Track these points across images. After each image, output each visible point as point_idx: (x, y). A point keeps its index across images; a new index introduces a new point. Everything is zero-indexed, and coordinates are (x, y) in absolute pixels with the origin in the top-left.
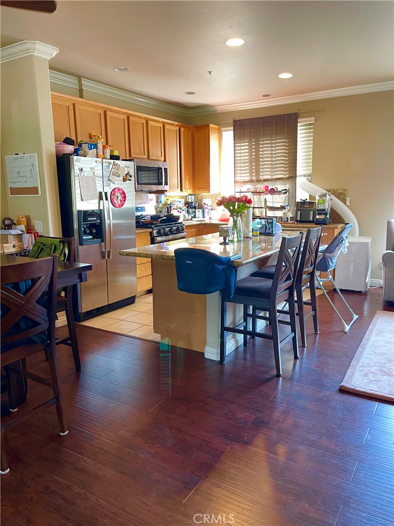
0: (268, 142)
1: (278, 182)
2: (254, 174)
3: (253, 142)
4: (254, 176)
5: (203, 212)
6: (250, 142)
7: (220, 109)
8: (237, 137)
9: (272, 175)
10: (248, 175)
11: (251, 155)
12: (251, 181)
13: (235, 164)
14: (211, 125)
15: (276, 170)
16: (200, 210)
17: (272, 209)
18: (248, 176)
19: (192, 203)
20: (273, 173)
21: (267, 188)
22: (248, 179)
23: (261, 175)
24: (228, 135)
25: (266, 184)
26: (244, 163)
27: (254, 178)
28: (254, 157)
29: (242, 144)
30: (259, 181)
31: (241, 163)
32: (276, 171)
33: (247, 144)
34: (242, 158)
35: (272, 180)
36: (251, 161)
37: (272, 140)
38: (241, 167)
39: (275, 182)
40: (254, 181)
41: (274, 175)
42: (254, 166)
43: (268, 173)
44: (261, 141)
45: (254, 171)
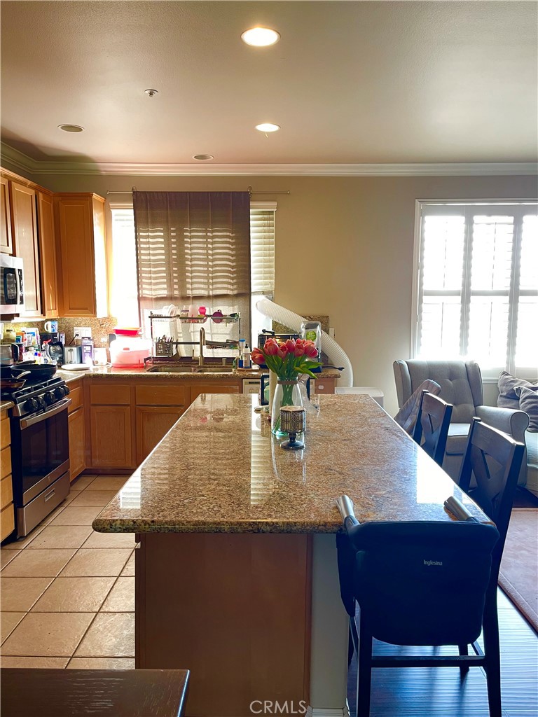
0: (200, 234)
1: (219, 301)
2: (176, 286)
3: (173, 231)
4: (176, 289)
5: (80, 350)
6: (167, 231)
7: (106, 168)
8: (141, 221)
9: (208, 289)
10: (165, 286)
11: (168, 254)
12: (170, 298)
13: (138, 267)
14: (95, 196)
15: (214, 280)
16: (75, 349)
17: (212, 345)
18: (164, 289)
19: (55, 334)
20: (211, 287)
21: (202, 311)
22: (164, 293)
23: (189, 289)
24: (123, 217)
25: (198, 304)
26: (155, 266)
27: (176, 292)
28: (174, 257)
29: (151, 234)
30: (185, 298)
31: (149, 266)
32: (216, 283)
33: (162, 234)
34: (152, 258)
35: (209, 297)
36: (169, 263)
37: (207, 231)
38: (150, 272)
39: (214, 301)
40: (176, 298)
41: (212, 290)
42: (175, 272)
43: (202, 286)
44: (187, 231)
45: (175, 281)
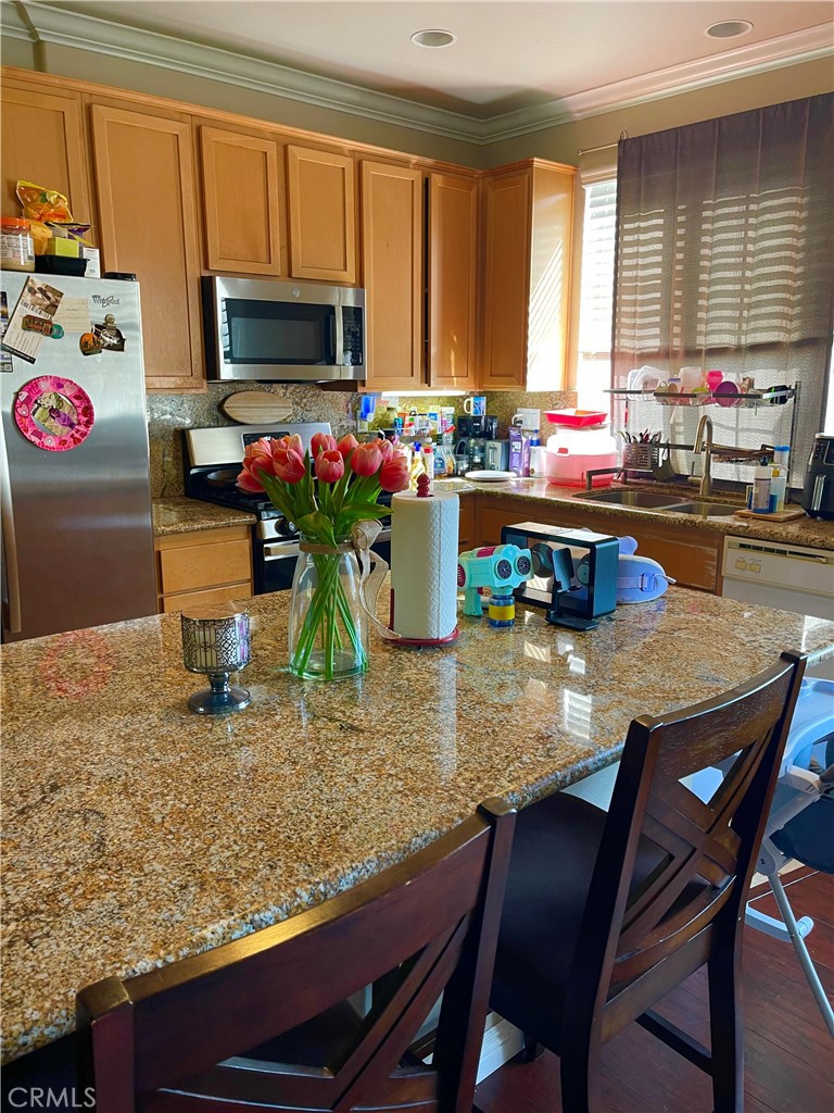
0: (735, 209)
1: (761, 358)
2: (677, 330)
3: (682, 212)
4: (676, 335)
6: (672, 213)
7: (580, 104)
8: (627, 204)
9: (739, 332)
10: (657, 331)
11: (668, 264)
12: (666, 355)
13: (615, 294)
14: (538, 162)
15: (753, 312)
17: (732, 455)
18: (655, 336)
19: (478, 419)
20: (744, 327)
21: (715, 379)
22: (654, 344)
23: (700, 333)
24: (601, 194)
25: (715, 365)
26: (645, 290)
27: (677, 342)
28: (679, 268)
29: (643, 224)
30: (692, 354)
31: (634, 290)
32: (757, 317)
33: (661, 221)
34: (641, 273)
35: (739, 350)
36: (668, 281)
37: (748, 201)
38: (635, 303)
39: (749, 358)
40: (675, 354)
41: (746, 333)
42: (678, 299)
43: (727, 326)
44: (707, 208)
45: (677, 318)
